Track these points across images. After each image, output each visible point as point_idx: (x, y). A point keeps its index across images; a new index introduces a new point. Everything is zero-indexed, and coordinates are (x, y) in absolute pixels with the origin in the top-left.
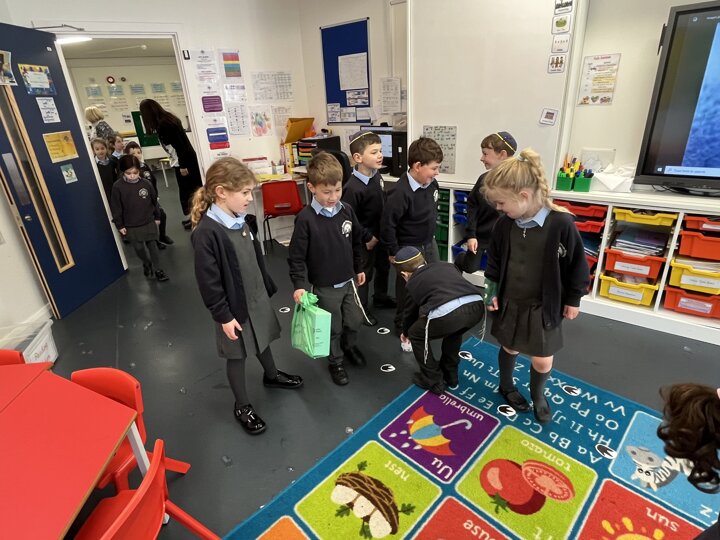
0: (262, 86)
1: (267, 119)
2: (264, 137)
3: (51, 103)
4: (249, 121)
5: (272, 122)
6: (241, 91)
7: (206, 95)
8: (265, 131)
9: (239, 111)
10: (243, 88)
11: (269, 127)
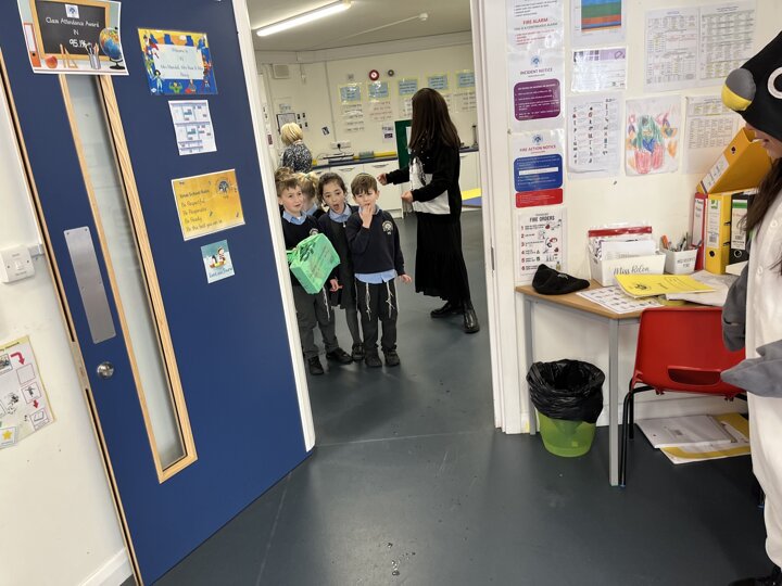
0: (670, 46)
1: (669, 132)
2: (655, 176)
3: (202, 111)
4: (621, 136)
5: (681, 138)
6: (614, 64)
7: (526, 79)
8: (657, 163)
9: (599, 113)
10: (620, 54)
11: (672, 152)
